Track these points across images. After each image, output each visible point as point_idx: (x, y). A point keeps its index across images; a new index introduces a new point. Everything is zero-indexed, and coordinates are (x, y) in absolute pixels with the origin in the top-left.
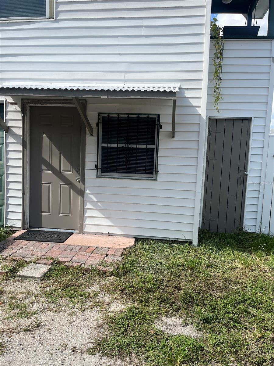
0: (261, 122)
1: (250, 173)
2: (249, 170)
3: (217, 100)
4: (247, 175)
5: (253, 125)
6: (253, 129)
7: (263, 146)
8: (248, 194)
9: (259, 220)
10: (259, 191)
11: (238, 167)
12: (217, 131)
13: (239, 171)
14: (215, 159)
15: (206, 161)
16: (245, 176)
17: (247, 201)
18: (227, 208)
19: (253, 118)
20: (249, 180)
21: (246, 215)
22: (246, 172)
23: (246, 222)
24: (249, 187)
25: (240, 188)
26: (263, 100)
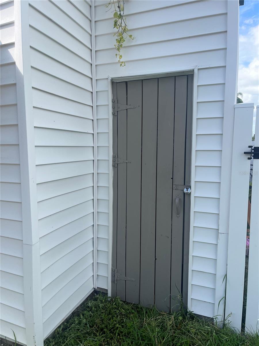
0: (216, 78)
1: (195, 192)
2: (193, 184)
3: (120, 41)
4: (189, 194)
5: (198, 86)
6: (197, 97)
7: (222, 131)
8: (194, 237)
9: (220, 293)
10: (218, 230)
11: (172, 178)
12: (128, 107)
13: (174, 186)
14: (129, 162)
15: (114, 166)
16: (186, 197)
17: (194, 251)
18: (156, 259)
19: (196, 71)
20: (195, 207)
21: (193, 280)
22: (187, 189)
23: (193, 294)
24: (195, 222)
25: (178, 221)
26: (217, 26)
